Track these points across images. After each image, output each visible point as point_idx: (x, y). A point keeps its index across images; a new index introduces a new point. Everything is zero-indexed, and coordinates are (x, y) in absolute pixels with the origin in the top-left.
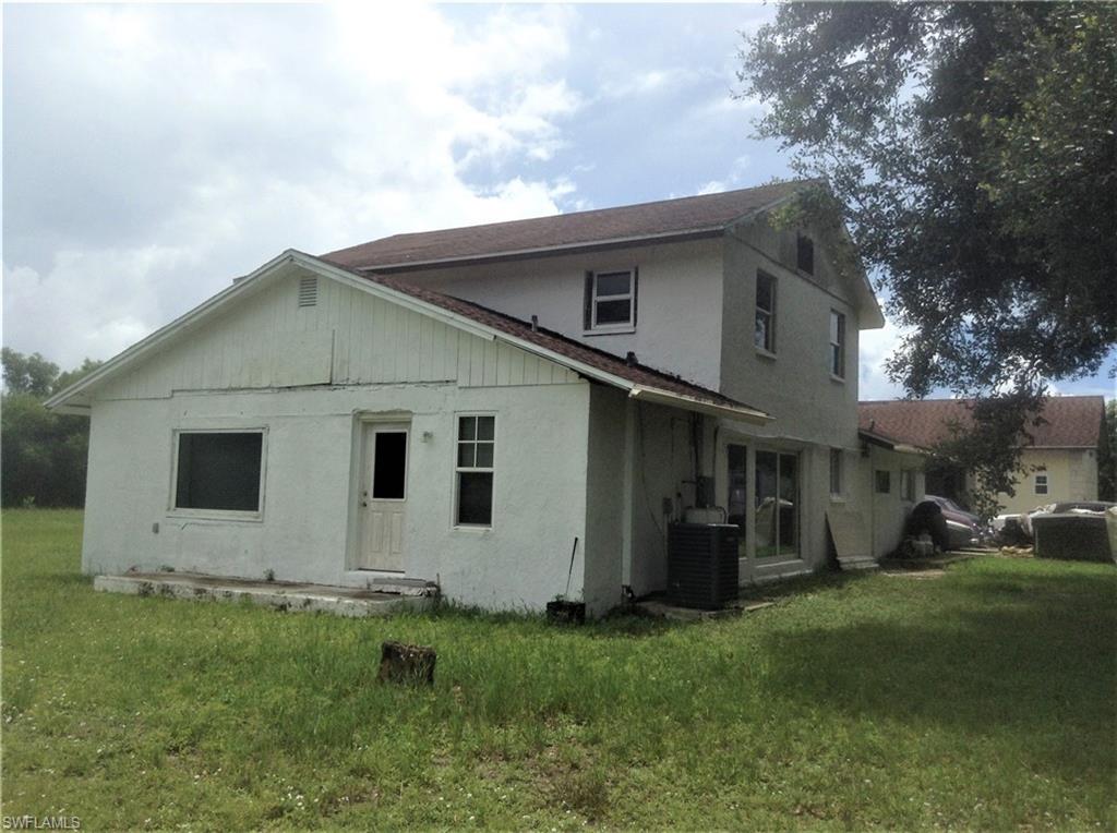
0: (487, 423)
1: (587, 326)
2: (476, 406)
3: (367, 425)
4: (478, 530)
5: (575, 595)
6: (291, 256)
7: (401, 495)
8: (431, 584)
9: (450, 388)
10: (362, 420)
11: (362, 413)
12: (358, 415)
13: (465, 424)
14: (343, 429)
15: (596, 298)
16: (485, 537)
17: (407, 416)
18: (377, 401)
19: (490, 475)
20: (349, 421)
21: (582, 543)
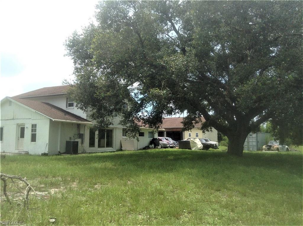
0: (36, 125)
1: (67, 107)
2: (34, 122)
3: (19, 126)
4: (34, 143)
5: (46, 152)
6: (7, 97)
7: (24, 138)
8: (27, 152)
9: (31, 119)
10: (18, 125)
11: (18, 124)
12: (17, 124)
13: (33, 125)
14: (15, 126)
15: (68, 102)
16: (35, 143)
17: (24, 124)
18: (20, 122)
19: (36, 134)
20: (16, 125)
21: (48, 144)
